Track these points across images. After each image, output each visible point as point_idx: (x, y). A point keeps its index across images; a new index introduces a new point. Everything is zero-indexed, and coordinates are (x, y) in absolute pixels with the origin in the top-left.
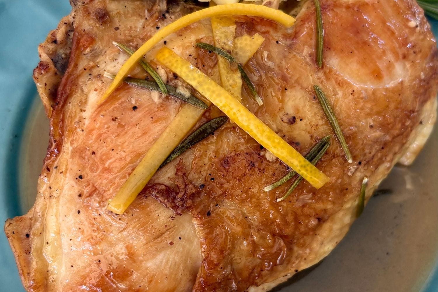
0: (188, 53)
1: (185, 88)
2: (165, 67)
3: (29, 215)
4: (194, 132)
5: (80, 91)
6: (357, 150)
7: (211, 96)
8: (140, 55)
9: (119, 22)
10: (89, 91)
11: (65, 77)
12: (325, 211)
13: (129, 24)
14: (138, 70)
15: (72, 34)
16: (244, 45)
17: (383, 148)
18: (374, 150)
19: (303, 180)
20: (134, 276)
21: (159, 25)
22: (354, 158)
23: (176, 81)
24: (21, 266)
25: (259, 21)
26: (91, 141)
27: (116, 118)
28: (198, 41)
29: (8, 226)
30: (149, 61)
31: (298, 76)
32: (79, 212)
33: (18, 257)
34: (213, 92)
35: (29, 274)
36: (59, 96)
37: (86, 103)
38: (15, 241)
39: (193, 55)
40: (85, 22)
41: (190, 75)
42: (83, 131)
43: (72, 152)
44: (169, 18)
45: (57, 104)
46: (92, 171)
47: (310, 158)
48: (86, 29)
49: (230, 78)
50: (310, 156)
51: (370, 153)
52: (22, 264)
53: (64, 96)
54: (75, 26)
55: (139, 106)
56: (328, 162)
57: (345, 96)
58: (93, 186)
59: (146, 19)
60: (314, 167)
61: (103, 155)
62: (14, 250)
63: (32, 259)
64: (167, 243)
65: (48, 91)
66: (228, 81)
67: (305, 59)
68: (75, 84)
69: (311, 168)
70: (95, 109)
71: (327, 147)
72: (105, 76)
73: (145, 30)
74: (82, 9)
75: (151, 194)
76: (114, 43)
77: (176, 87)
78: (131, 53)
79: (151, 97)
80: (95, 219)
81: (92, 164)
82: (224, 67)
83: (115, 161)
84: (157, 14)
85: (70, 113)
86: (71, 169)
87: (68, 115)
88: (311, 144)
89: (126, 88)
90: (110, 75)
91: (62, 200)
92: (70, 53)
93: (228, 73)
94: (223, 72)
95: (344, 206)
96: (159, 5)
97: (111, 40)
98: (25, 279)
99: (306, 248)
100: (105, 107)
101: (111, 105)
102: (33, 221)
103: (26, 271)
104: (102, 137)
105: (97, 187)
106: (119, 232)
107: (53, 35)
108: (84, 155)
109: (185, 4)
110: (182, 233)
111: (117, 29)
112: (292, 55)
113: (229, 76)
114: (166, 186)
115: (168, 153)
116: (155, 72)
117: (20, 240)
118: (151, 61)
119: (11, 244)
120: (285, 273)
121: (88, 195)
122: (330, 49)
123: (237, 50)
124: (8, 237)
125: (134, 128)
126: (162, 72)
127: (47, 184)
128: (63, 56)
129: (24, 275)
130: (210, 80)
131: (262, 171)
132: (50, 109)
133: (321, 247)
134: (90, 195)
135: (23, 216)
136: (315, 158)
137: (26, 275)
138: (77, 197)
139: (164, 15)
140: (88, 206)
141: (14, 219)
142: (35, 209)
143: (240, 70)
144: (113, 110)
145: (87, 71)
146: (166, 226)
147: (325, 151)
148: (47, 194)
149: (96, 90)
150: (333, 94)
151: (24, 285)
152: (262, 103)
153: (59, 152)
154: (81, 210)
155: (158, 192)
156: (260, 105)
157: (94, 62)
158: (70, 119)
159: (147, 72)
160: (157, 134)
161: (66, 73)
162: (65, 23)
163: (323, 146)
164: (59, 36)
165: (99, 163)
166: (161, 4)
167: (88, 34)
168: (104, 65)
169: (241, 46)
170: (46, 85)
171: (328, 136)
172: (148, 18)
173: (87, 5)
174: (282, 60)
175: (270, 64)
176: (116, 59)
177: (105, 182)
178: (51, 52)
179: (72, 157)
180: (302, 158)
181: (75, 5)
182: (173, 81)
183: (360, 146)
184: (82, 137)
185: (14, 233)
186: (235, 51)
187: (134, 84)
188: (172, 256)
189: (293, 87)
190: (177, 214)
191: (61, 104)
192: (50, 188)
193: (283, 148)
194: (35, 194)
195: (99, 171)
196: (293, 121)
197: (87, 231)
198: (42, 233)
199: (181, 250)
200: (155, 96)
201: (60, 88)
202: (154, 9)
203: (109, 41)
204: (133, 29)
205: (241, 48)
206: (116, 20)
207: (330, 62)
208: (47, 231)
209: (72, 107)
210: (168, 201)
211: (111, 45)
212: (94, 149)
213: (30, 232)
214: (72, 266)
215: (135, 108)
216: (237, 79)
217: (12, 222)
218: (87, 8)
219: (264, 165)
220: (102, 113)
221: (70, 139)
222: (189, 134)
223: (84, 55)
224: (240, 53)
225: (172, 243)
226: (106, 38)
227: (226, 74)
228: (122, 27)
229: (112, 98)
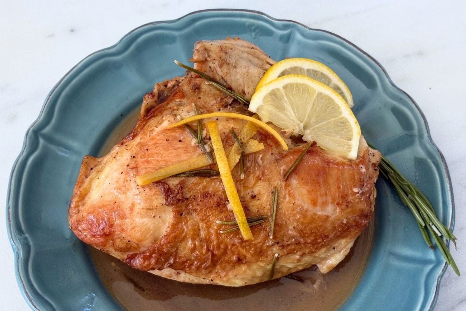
0: (224, 131)
1: (209, 147)
2: (208, 131)
3: (99, 160)
4: (200, 170)
5: (161, 117)
6: (278, 234)
7: (219, 158)
8: (201, 118)
9: (203, 95)
10: (165, 120)
11: (159, 106)
12: (245, 257)
13: (207, 99)
14: (195, 124)
15: (176, 87)
16: (253, 144)
17: (296, 244)
18: (290, 242)
19: (239, 229)
20: (127, 221)
21: (221, 109)
22: (275, 237)
23: (208, 141)
24: (79, 181)
25: (271, 137)
26: (150, 144)
27: (168, 140)
28: (233, 129)
29: (86, 158)
30: (203, 123)
31: (271, 177)
32: (122, 173)
33: (81, 175)
34: (221, 157)
35: (80, 187)
36: (150, 113)
37: (160, 124)
38: (84, 167)
39: (226, 134)
40: (186, 86)
41: (216, 142)
42: (150, 136)
43: (138, 143)
44: (229, 109)
45: (147, 116)
46: (141, 158)
47: (249, 221)
48: (184, 89)
49: (234, 156)
50: (250, 220)
51: (287, 242)
52: (80, 180)
53: (152, 115)
54: (180, 85)
55: (183, 141)
56: (259, 230)
57: (289, 202)
58: (137, 165)
59: (217, 102)
60: (248, 227)
61: (151, 154)
62: (81, 171)
63: (86, 181)
64: (152, 215)
65: (147, 108)
66: (232, 157)
67: (280, 171)
68: (161, 112)
69: (247, 226)
70: (162, 130)
71: (262, 221)
72: (178, 117)
73: (213, 107)
74: (189, 79)
75: (160, 186)
76: (193, 104)
77: (206, 143)
78: (197, 114)
79: (191, 141)
80: (127, 181)
81: (143, 154)
82: (235, 149)
83: (154, 160)
84: (224, 103)
85: (150, 124)
86: (132, 151)
87: (148, 124)
88: (256, 215)
89: (183, 129)
90: (180, 118)
91: (118, 163)
92: (170, 96)
93: (234, 153)
94: (233, 151)
95: (259, 262)
96: (228, 99)
97: (192, 102)
98: (77, 188)
99: (224, 271)
100: (168, 132)
101: (171, 132)
102: (99, 164)
103: (80, 184)
104: (156, 145)
105: (138, 167)
106: (134, 194)
107: (168, 82)
108: (142, 148)
109: (243, 106)
110: (163, 215)
111: (200, 98)
112: (274, 165)
113: (234, 154)
114: (169, 187)
115: (180, 172)
116: (201, 130)
117: (87, 168)
118: (204, 124)
119: (82, 167)
120: (205, 277)
121: (131, 168)
122: (297, 174)
123: (248, 145)
124: (82, 163)
125: (173, 150)
126: (205, 132)
127: (117, 150)
128: (165, 95)
129: (77, 186)
130: (223, 151)
131: (221, 212)
132: (142, 116)
133: (234, 278)
134: (132, 168)
135: (96, 159)
136: (253, 223)
137: (78, 187)
138: (126, 166)
139: (227, 106)
140: (128, 173)
141: (91, 157)
142: (104, 158)
143: (241, 155)
144: (170, 135)
145: (171, 109)
146: (156, 206)
147: (260, 223)
148: (114, 155)
149: (169, 121)
150: (283, 197)
151: (74, 191)
152: (243, 178)
153: (133, 138)
154: (123, 173)
155: (163, 187)
156: (242, 178)
157: (177, 107)
158: (148, 127)
159: (198, 128)
160: (182, 160)
161: (161, 105)
162: (176, 80)
163: (260, 220)
164: (169, 85)
165: (146, 156)
166: (229, 99)
167: (183, 93)
168: (182, 111)
169: (251, 144)
170: (147, 104)
171: (266, 216)
172: (218, 102)
173: (192, 78)
174: (268, 164)
175: (260, 162)
176: (189, 112)
177: (143, 166)
178: (160, 90)
179: (137, 145)
180: (244, 218)
181: (187, 74)
182: (207, 140)
183: (282, 233)
184: (147, 139)
185: (86, 163)
186: (247, 144)
187: (188, 130)
188: (150, 224)
189: (264, 181)
190: (166, 204)
191: (148, 117)
192: (117, 153)
193: (237, 206)
194: (108, 152)
195: (144, 160)
196: (253, 197)
197: (120, 185)
198: (99, 172)
199: (157, 223)
200: (194, 141)
201: (153, 110)
202: (225, 100)
203: (191, 102)
204: (208, 103)
205: (250, 145)
206: (202, 94)
207: (292, 181)
208: (102, 173)
209: (153, 121)
210: (165, 195)
211: (191, 104)
212: (149, 148)
213: (94, 168)
214: (102, 197)
215: (180, 141)
216: (237, 158)
217: (89, 157)
218: (191, 79)
219: (224, 209)
220: (163, 134)
221: (141, 136)
222: (196, 170)
223: (175, 101)
224: (248, 147)
225: (154, 217)
226: (191, 99)
227: (233, 153)
228: (202, 99)
229: (173, 129)
